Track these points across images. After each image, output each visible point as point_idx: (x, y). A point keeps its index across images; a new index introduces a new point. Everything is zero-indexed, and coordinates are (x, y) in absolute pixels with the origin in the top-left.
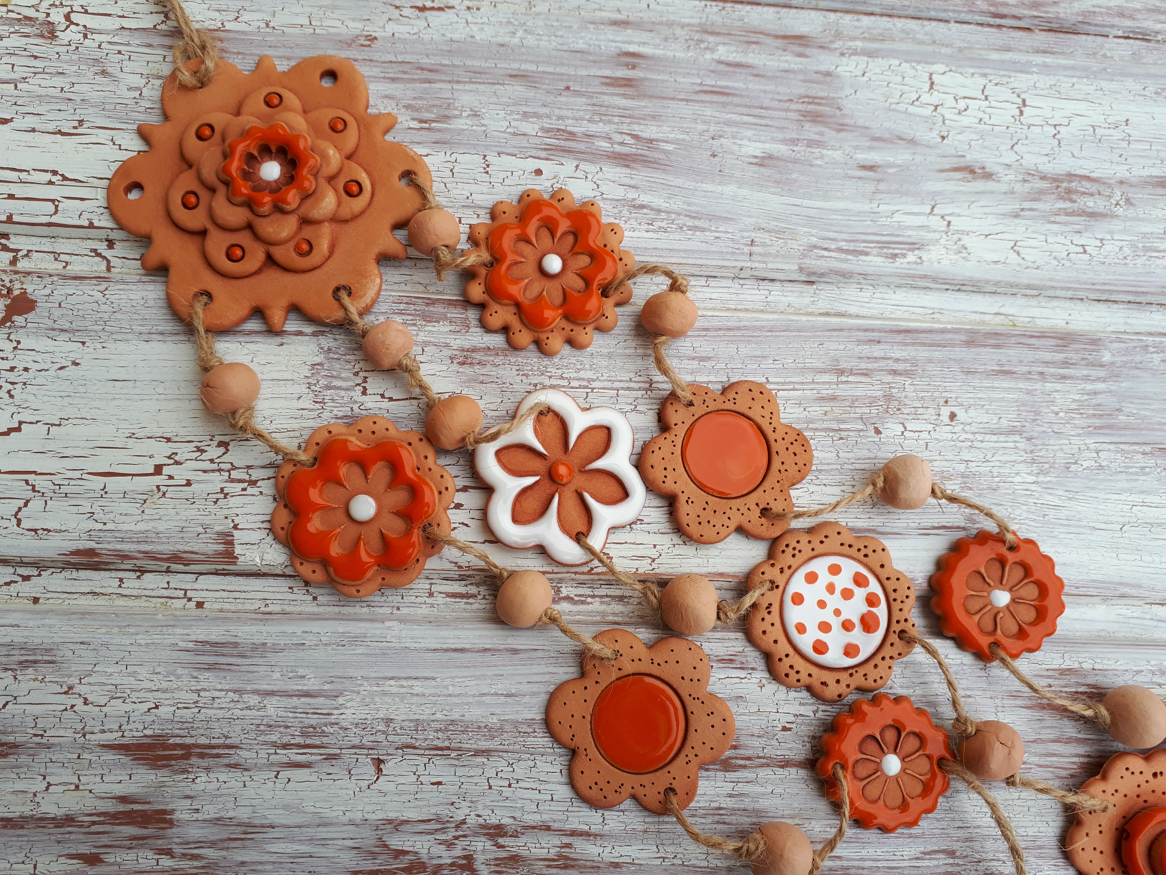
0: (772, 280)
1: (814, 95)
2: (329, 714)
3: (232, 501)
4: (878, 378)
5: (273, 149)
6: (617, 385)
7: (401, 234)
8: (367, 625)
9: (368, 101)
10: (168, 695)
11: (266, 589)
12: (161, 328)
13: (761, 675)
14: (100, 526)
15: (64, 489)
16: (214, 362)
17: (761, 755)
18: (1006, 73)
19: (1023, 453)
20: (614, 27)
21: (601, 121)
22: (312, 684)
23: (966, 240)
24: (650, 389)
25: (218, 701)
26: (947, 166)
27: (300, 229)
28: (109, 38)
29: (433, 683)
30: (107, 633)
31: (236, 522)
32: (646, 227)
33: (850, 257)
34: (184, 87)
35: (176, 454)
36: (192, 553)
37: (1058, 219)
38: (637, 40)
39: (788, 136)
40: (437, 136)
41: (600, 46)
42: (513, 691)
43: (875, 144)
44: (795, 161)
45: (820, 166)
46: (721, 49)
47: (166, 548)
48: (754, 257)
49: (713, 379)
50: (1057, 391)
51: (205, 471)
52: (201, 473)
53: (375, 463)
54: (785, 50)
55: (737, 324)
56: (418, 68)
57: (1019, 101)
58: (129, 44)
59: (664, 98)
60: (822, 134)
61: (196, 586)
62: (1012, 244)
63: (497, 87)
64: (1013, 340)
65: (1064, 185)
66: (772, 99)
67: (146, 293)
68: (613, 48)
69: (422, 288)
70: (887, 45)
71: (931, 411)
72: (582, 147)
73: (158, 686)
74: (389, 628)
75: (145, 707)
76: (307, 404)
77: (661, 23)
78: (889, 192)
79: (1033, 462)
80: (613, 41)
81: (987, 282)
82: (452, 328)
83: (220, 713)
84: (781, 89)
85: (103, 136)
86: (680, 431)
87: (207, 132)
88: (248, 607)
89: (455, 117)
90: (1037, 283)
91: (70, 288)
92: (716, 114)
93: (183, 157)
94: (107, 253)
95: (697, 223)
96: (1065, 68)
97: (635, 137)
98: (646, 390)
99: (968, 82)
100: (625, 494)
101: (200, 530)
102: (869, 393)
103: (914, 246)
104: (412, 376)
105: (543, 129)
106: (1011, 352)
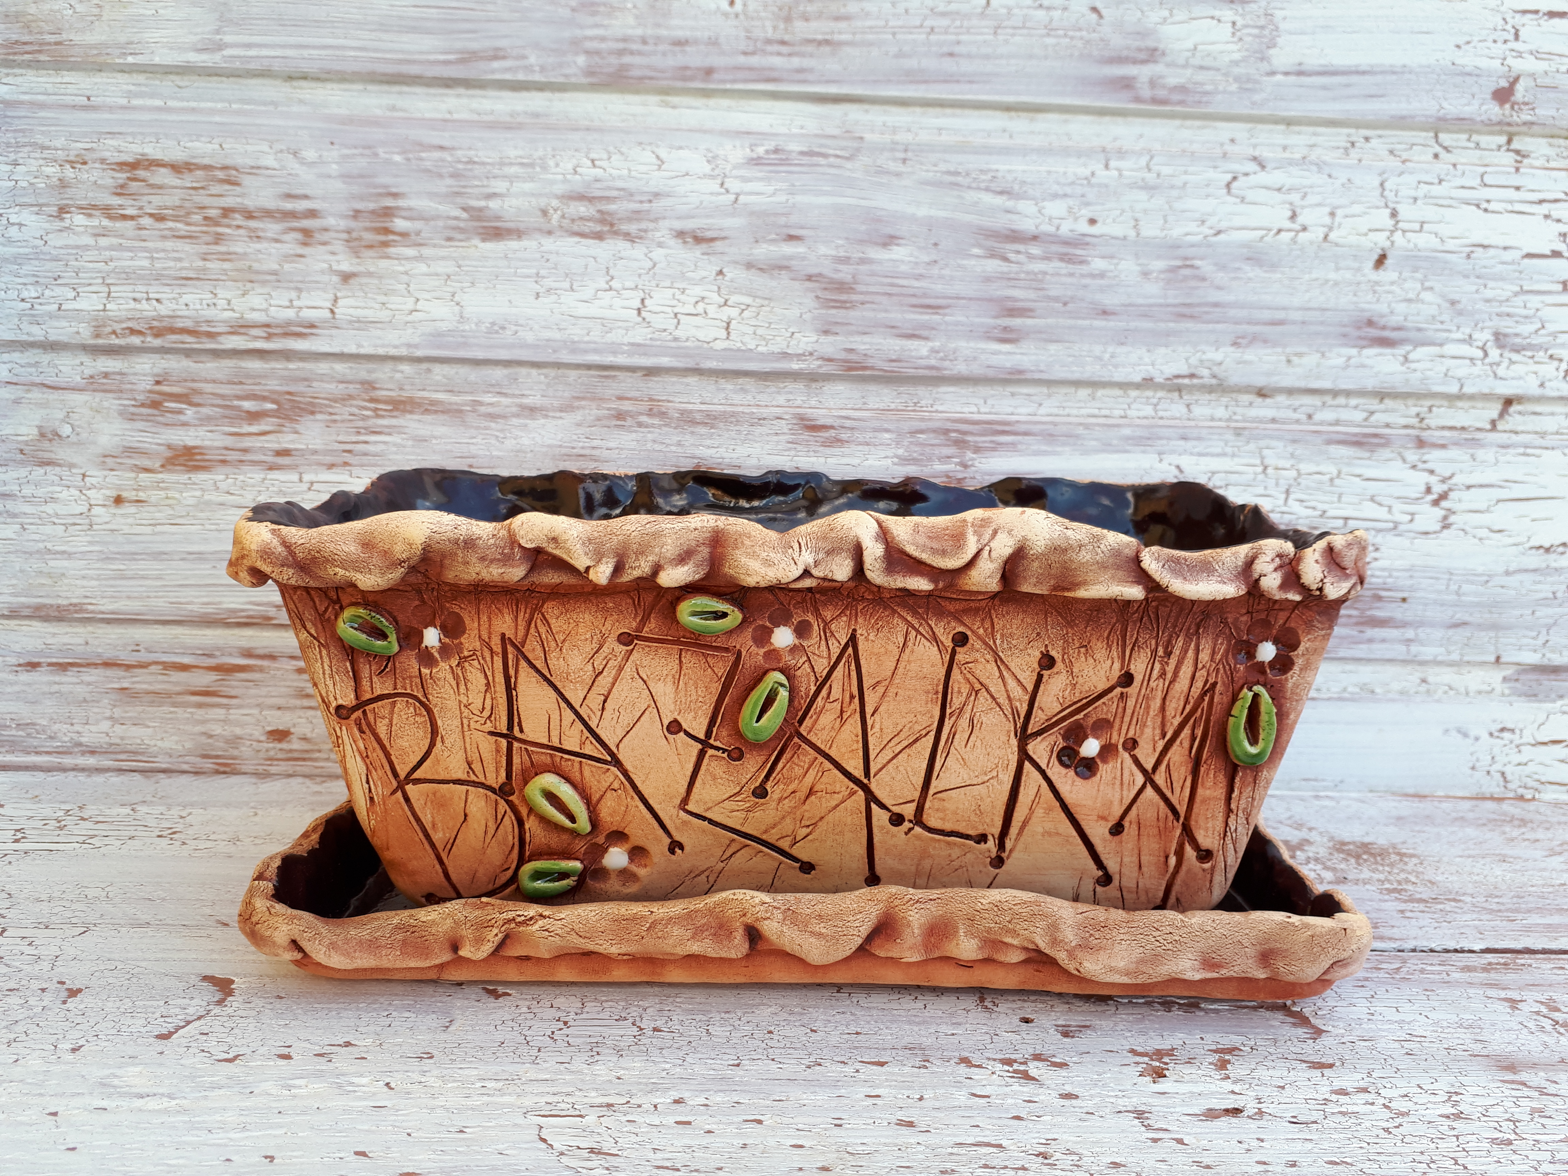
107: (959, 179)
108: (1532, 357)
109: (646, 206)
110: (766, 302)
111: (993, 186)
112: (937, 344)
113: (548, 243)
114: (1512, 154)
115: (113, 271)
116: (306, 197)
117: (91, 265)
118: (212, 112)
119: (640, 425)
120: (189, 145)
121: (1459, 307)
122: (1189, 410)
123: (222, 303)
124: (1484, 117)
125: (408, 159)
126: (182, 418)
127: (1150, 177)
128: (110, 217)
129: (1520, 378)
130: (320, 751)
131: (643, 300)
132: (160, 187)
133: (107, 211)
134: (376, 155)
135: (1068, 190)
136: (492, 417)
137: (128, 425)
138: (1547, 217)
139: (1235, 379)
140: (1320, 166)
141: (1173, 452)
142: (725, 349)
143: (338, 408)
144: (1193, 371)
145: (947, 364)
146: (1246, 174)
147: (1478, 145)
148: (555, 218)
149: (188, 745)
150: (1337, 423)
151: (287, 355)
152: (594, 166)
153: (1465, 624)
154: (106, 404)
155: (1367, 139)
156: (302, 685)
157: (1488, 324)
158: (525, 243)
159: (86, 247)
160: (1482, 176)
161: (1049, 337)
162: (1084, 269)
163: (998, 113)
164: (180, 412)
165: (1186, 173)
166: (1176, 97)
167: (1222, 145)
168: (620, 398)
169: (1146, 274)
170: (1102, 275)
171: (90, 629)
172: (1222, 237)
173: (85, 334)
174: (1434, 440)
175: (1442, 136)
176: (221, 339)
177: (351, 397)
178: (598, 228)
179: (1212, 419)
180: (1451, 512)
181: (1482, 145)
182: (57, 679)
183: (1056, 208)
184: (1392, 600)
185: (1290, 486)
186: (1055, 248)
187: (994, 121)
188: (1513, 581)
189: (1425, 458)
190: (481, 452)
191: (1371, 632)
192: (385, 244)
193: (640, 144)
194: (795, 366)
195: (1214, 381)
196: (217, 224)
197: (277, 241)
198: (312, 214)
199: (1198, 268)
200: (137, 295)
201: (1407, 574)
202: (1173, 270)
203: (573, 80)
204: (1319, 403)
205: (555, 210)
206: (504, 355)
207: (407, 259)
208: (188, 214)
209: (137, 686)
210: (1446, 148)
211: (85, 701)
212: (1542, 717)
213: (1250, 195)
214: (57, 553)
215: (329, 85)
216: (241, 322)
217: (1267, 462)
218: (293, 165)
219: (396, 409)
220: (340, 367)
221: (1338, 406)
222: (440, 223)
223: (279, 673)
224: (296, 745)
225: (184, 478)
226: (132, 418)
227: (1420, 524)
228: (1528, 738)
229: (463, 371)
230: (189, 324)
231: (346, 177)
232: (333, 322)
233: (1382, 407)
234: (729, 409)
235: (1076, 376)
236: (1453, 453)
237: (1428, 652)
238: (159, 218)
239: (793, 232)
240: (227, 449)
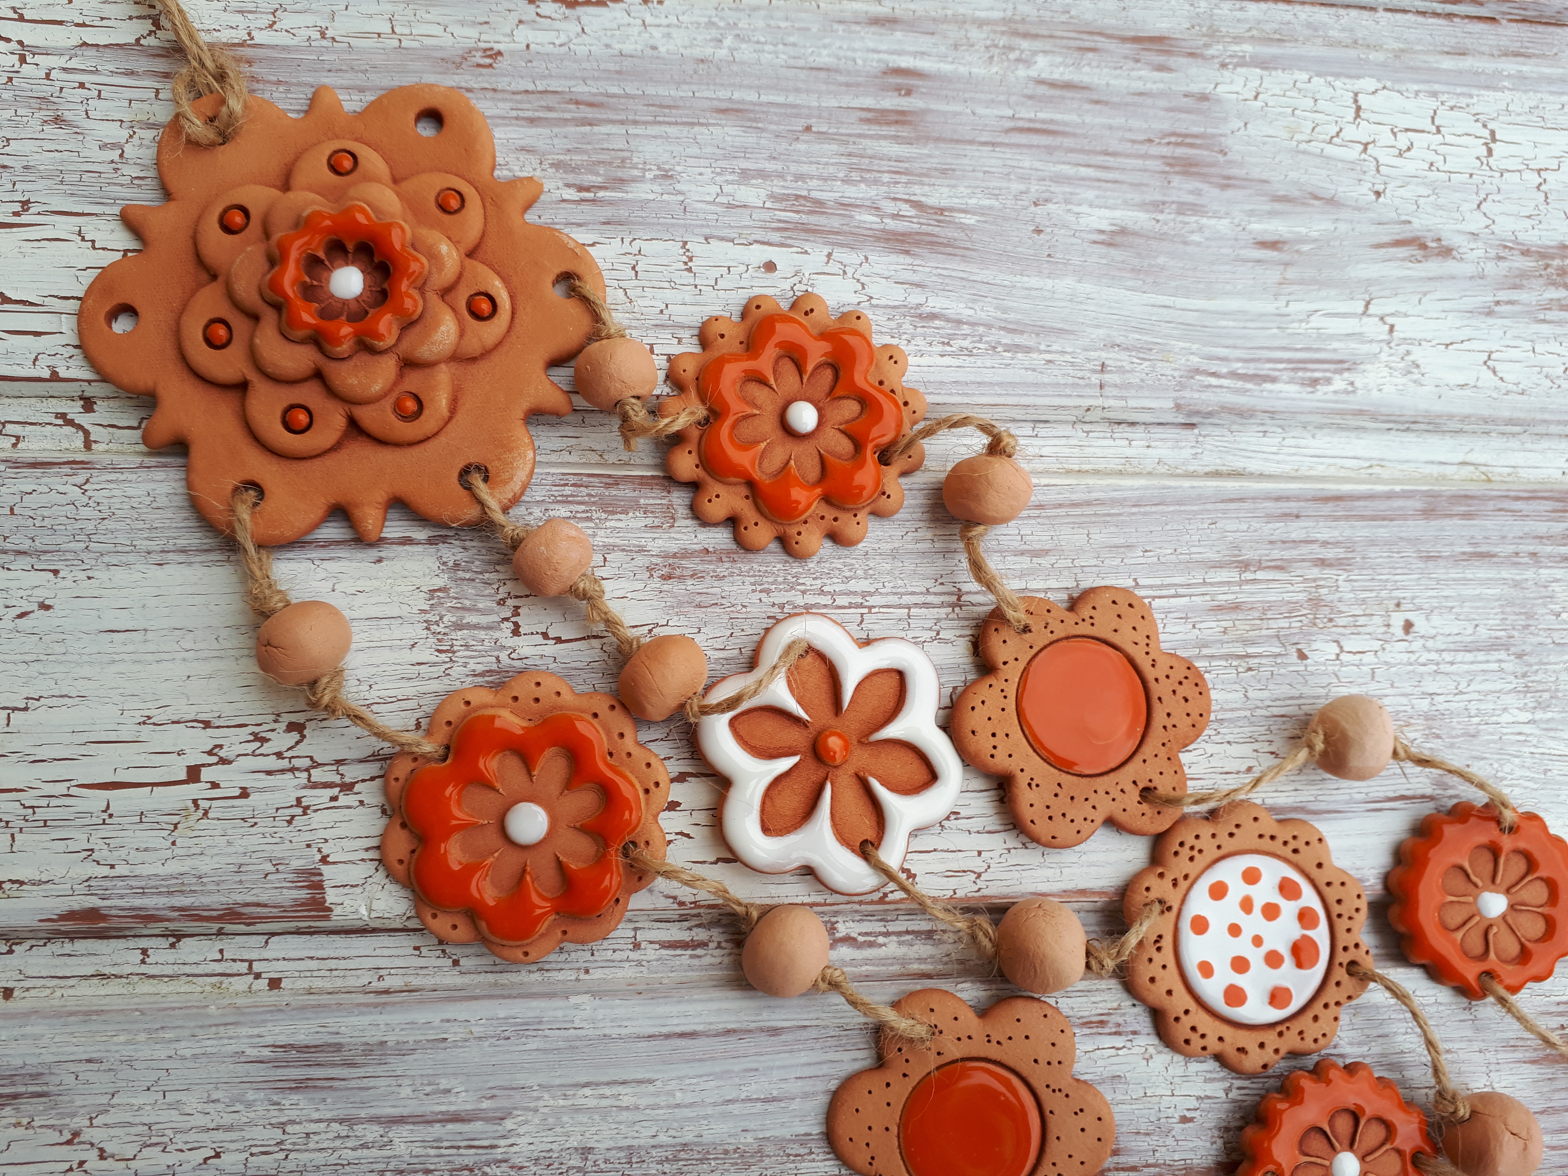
0: (1133, 424)
1: (1183, 131)
2: (493, 1147)
3: (317, 819)
4: (1299, 572)
5: (350, 247)
6: (907, 599)
7: (563, 375)
8: (543, 1003)
9: (494, 157)
10: (234, 1135)
11: (378, 952)
12: (181, 542)
13: (1148, 1041)
14: (106, 871)
15: (41, 814)
16: (275, 602)
17: (1151, 1161)
18: (1465, 90)
19: (1511, 678)
20: (874, 29)
21: (863, 180)
22: (462, 1102)
23: (1417, 354)
24: (958, 604)
25: (316, 1138)
26: (1386, 239)
27: (401, 375)
28: (62, 62)
29: (651, 1088)
30: (128, 1043)
31: (325, 851)
32: (940, 348)
33: (1249, 386)
34: (193, 144)
35: (221, 747)
36: (258, 905)
37: (1550, 315)
38: (911, 49)
39: (1148, 198)
40: (607, 212)
41: (854, 61)
42: (775, 1093)
43: (1278, 206)
44: (1161, 237)
45: (1198, 244)
46: (1042, 61)
47: (215, 900)
48: (1107, 391)
49: (1053, 584)
50: (1557, 581)
51: (269, 773)
52: (262, 776)
53: (542, 751)
54: (1137, 61)
55: (1086, 497)
56: (570, 101)
57: (1486, 133)
58: (96, 72)
59: (958, 141)
60: (1198, 193)
61: (266, 954)
62: (1485, 356)
63: (697, 129)
64: (1491, 505)
65: (1556, 262)
66: (1122, 140)
67: (152, 485)
68: (873, 63)
69: (595, 458)
70: (1288, 50)
71: (1377, 620)
72: (835, 223)
73: (218, 1121)
74: (577, 1007)
75: (198, 1156)
76: (426, 654)
77: (945, 20)
78: (1301, 282)
79: (1527, 690)
80: (874, 51)
81: (1451, 417)
82: (649, 521)
83: (319, 1158)
84: (1135, 123)
85: (64, 226)
86: (1012, 673)
87: (238, 219)
88: (352, 982)
89: (634, 180)
90: (1522, 415)
91: (27, 481)
92: (1038, 165)
93: (200, 260)
94: (84, 420)
95: (1019, 339)
96: (1550, 80)
97: (917, 205)
98: (953, 606)
99: (1411, 104)
100: (931, 776)
101: (269, 867)
102: (1287, 597)
103: (1343, 365)
104: (594, 607)
105: (772, 197)
106: (1489, 524)
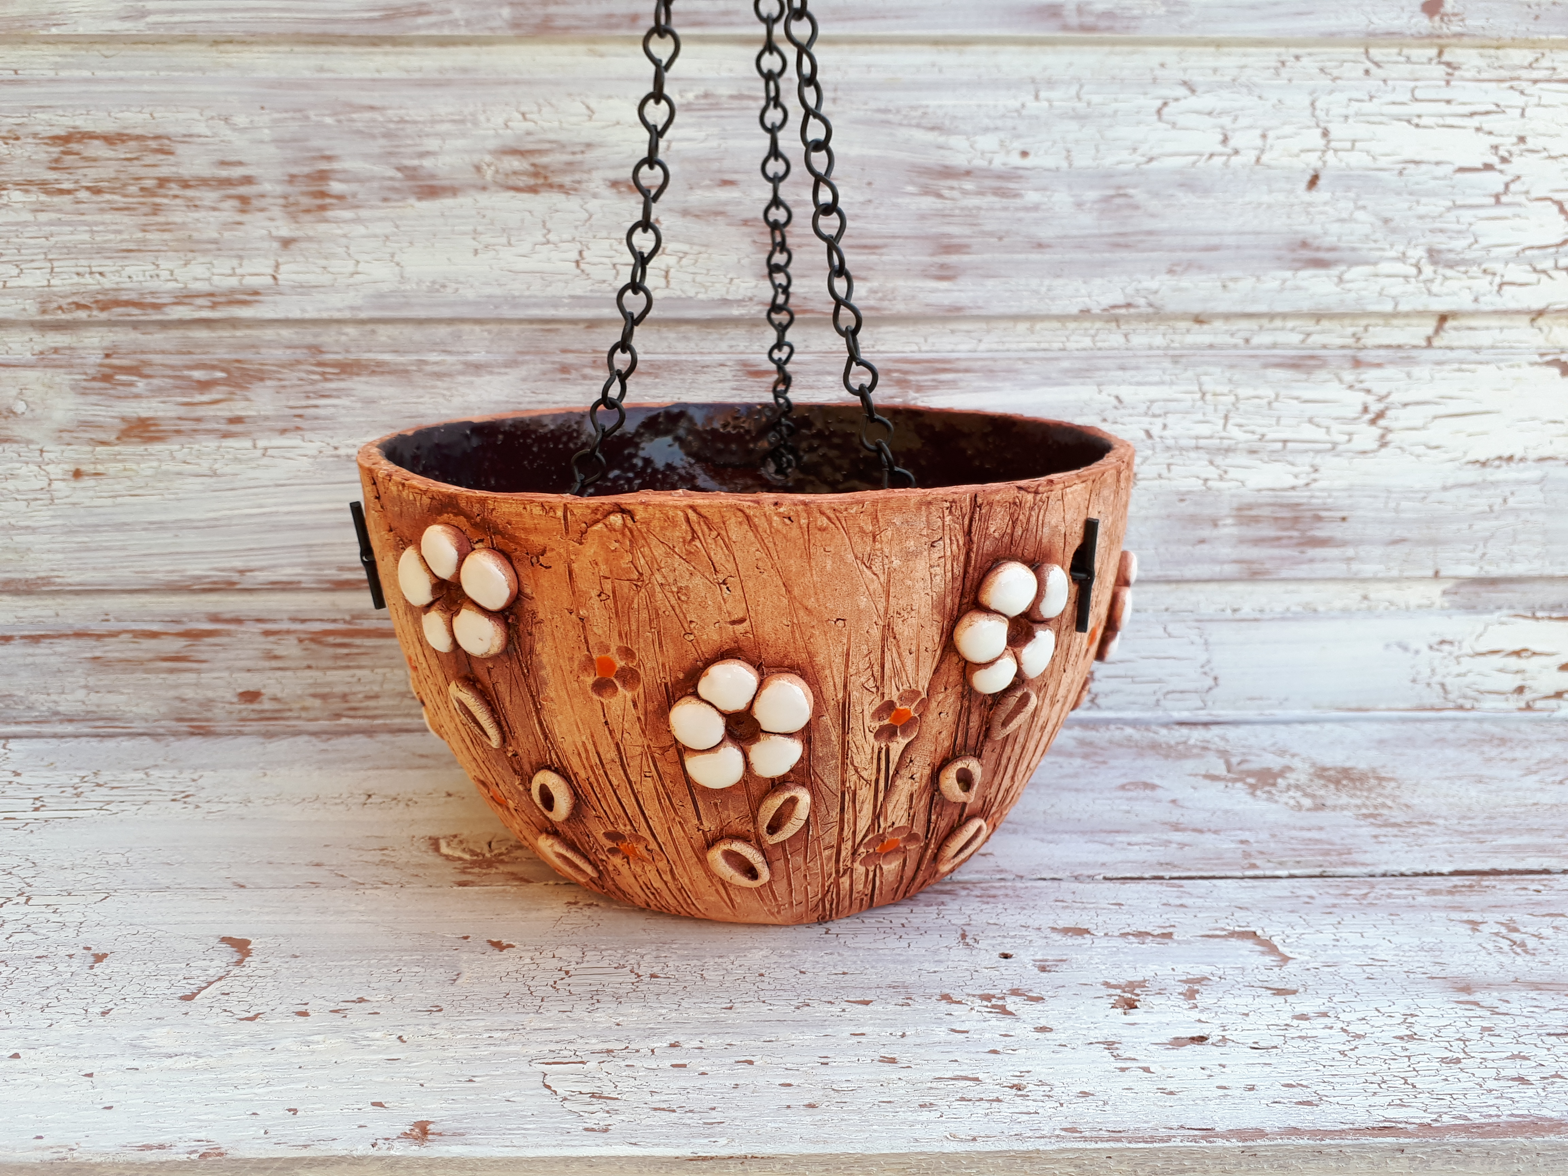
107: (890, 117)
108: (1466, 272)
109: (579, 157)
110: (703, 249)
111: (924, 122)
112: (875, 284)
113: (484, 199)
114: (1443, 67)
115: (54, 247)
116: (240, 163)
117: (32, 241)
118: (140, 81)
119: (585, 377)
120: (119, 115)
121: (1392, 224)
122: (1128, 340)
123: (165, 274)
124: (1414, 31)
125: (339, 121)
126: (134, 390)
127: (1080, 106)
128: (47, 192)
129: (1454, 294)
130: (290, 710)
131: (581, 253)
132: (95, 160)
133: (44, 186)
134: (307, 118)
135: (999, 123)
136: (438, 375)
137: (81, 400)
138: (1478, 129)
139: (1172, 306)
140: (1250, 87)
141: (1112, 382)
142: (665, 298)
143: (286, 373)
144: (1129, 300)
145: (886, 304)
146: (1177, 100)
147: (1408, 60)
148: (489, 173)
149: (163, 709)
150: (1274, 346)
151: (234, 323)
152: (525, 119)
153: (1403, 540)
154: (58, 379)
155: (1297, 58)
156: (269, 646)
157: (1422, 240)
158: (461, 200)
159: (25, 224)
160: (1413, 91)
161: (987, 273)
162: (1018, 202)
163: (926, 48)
164: (131, 384)
165: (1116, 100)
166: (1103, 23)
167: (1152, 70)
168: (564, 351)
169: (1079, 205)
170: (1036, 208)
171: (60, 601)
172: (1154, 164)
173: (32, 310)
174: (1370, 359)
175: (1373, 51)
176: (167, 309)
177: (298, 362)
178: (532, 182)
179: (1151, 348)
180: (1388, 430)
181: (1413, 59)
182: (30, 650)
183: (989, 142)
184: (1332, 520)
185: (1228, 411)
186: (989, 183)
187: (922, 56)
188: (1449, 496)
189: (1363, 377)
190: (429, 412)
191: (1312, 552)
192: (323, 208)
193: (570, 95)
194: (736, 312)
195: (1150, 310)
196: (154, 195)
197: (214, 209)
198: (248, 180)
199: (1131, 197)
200: (80, 270)
201: (1345, 494)
202: (1107, 199)
203: (499, 33)
204: (1256, 327)
205: (489, 165)
206: (446, 313)
207: (345, 221)
208: (125, 185)
209: (109, 655)
210: (1377, 64)
211: (59, 671)
212: (1480, 628)
213: (1181, 120)
214: (22, 528)
215: (255, 48)
216: (185, 292)
217: (1206, 388)
218: (226, 132)
219: (343, 372)
220: (286, 333)
221: (1275, 329)
222: (375, 184)
223: (246, 636)
224: (267, 705)
225: (140, 449)
226: (84, 392)
227: (1359, 443)
228: (1466, 649)
229: (408, 331)
230: (133, 296)
231: (279, 142)
232: (276, 289)
233: (1318, 328)
234: (673, 358)
235: (1014, 311)
236: (1390, 371)
237: (1368, 569)
238: (96, 191)
239: (727, 177)
240: (180, 418)
